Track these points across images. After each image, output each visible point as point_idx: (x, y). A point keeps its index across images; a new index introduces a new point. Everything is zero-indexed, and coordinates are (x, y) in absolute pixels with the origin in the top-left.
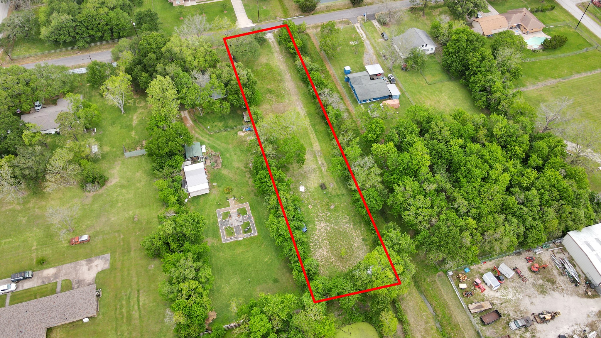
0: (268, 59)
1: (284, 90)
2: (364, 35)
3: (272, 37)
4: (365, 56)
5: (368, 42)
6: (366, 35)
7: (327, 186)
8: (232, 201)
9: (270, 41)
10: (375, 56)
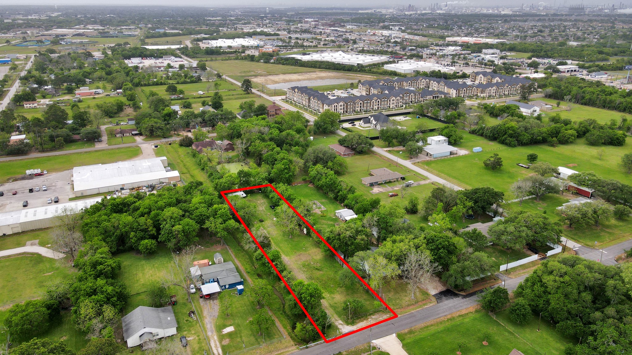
0: (333, 298)
1: (304, 271)
2: (213, 344)
3: (340, 326)
4: (217, 314)
5: (209, 334)
6: (210, 345)
7: (259, 222)
8: (320, 213)
9: (340, 322)
10: (204, 315)
